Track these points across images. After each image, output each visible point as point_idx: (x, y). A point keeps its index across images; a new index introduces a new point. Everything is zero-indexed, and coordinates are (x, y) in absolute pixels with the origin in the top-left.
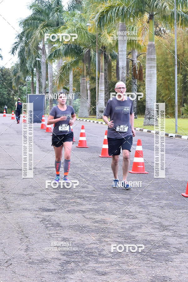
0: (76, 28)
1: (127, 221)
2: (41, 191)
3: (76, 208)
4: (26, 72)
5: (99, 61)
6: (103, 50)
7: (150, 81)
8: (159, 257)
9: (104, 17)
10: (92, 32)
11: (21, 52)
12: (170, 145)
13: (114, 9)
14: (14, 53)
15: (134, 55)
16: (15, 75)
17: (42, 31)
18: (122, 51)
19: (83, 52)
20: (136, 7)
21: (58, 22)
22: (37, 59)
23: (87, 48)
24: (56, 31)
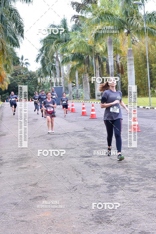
0: (79, 43)
1: (139, 160)
4: (46, 73)
5: (95, 63)
6: (97, 56)
7: (131, 74)
9: (98, 34)
10: (91, 44)
11: (42, 60)
12: (149, 113)
14: (38, 62)
15: (117, 58)
17: (56, 46)
18: (110, 55)
19: (84, 57)
20: (119, 26)
21: (66, 39)
22: (53, 64)
23: (86, 54)
24: (66, 45)
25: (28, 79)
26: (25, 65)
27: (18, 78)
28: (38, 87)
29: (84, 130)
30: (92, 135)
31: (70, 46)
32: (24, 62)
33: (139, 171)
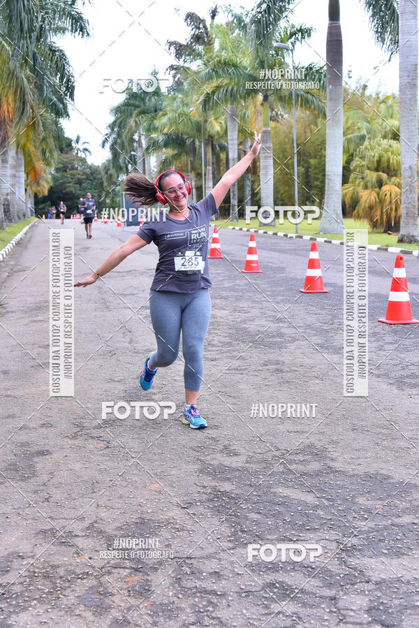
0: (177, 115)
1: (239, 315)
4: (119, 169)
5: (205, 152)
6: (210, 140)
7: (266, 174)
8: (271, 345)
9: (209, 99)
11: (112, 145)
12: (289, 245)
13: (222, 90)
14: (105, 147)
15: (247, 145)
16: (106, 173)
17: (137, 119)
18: (232, 140)
19: (186, 142)
21: (156, 107)
22: (132, 153)
23: (190, 137)
24: (154, 118)
25: (87, 179)
26: (82, 153)
27: (68, 176)
31: (161, 121)
32: (80, 146)
33: (230, 331)
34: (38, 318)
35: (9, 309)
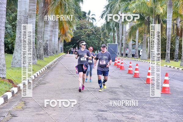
0: (141, 3)
1: (147, 119)
2: (102, 100)
3: (120, 111)
4: (110, 30)
6: (158, 17)
14: (103, 18)
15: (178, 21)
16: (103, 31)
17: (120, 4)
23: (147, 15)
24: (128, 4)
25: (93, 34)
26: (91, 20)
27: (83, 32)
28: (101, 42)
29: (120, 87)
30: (123, 92)
32: (91, 17)
34: (41, 113)
35: (28, 106)
